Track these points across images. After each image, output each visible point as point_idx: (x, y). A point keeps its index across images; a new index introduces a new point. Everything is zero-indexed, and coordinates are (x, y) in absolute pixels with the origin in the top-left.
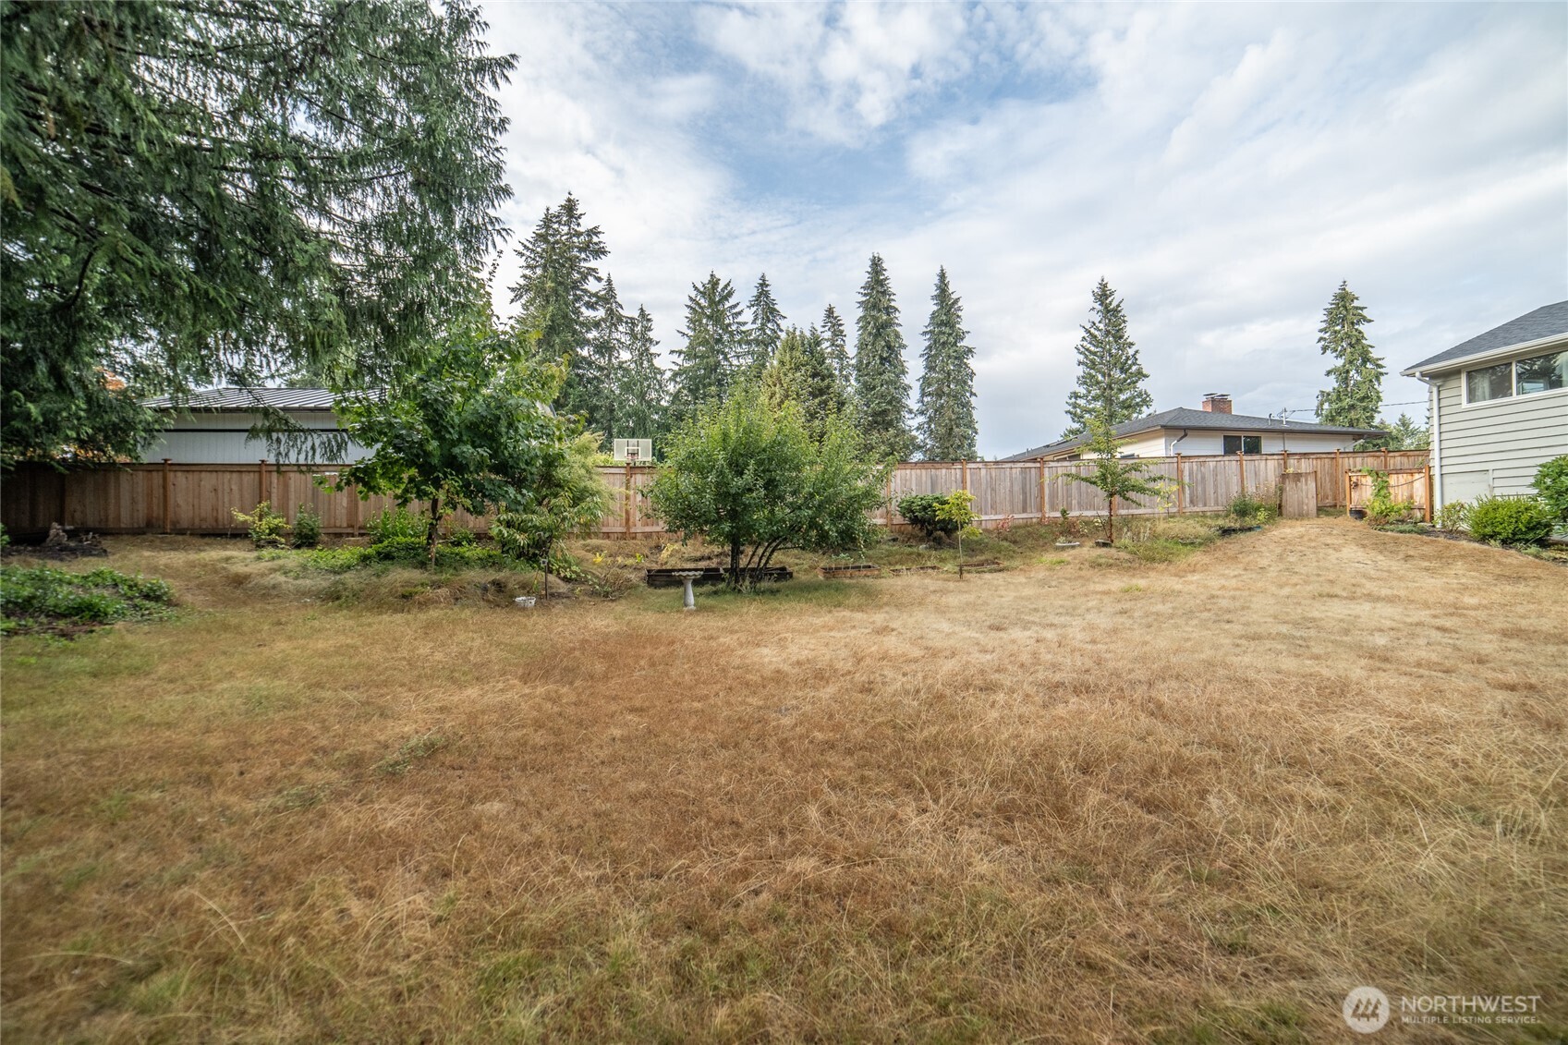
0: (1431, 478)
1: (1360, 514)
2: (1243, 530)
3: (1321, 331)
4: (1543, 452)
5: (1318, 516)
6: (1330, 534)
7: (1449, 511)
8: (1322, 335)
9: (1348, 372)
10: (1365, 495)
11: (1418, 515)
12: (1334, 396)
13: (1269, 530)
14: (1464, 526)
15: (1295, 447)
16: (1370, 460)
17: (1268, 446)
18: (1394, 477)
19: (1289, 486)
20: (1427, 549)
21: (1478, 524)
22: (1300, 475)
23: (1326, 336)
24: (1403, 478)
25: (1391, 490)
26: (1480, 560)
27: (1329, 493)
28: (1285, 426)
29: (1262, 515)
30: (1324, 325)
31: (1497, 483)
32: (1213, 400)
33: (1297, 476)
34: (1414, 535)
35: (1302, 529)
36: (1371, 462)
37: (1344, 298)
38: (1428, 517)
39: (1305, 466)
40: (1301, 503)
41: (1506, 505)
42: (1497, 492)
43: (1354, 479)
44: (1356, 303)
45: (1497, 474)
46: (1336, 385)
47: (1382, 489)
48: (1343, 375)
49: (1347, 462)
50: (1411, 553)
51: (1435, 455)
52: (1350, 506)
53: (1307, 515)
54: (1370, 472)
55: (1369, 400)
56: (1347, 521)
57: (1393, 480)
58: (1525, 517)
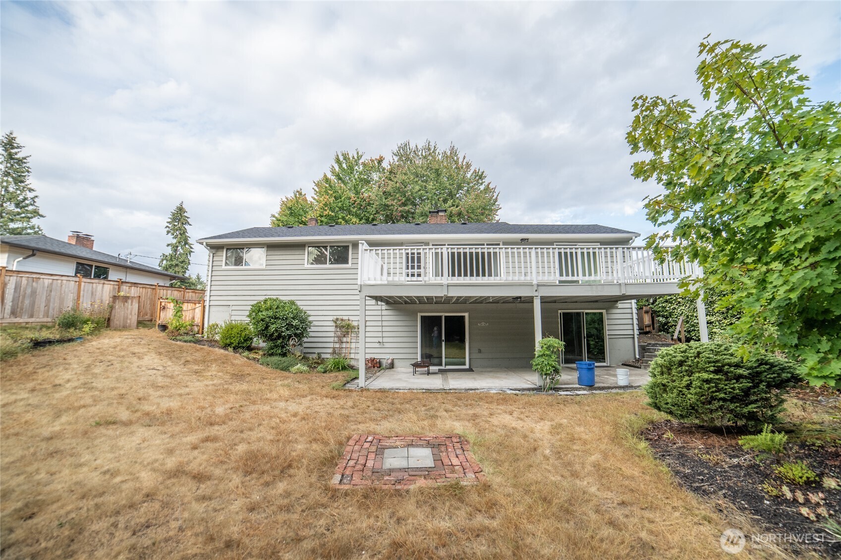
0: (204, 307)
1: (164, 327)
2: (61, 341)
3: (168, 222)
4: (253, 298)
5: (137, 327)
6: (139, 344)
7: (211, 328)
8: (168, 225)
9: (177, 247)
10: (168, 316)
11: (196, 329)
12: (169, 258)
13: (89, 341)
14: (217, 337)
15: (132, 278)
16: (176, 293)
17: (113, 275)
18: (186, 304)
19: (118, 305)
20: (198, 355)
21: (225, 337)
22: (128, 297)
23: (170, 226)
24: (190, 306)
25: (184, 313)
26: (224, 361)
27: (149, 312)
28: (128, 264)
29: (87, 328)
30: (170, 220)
31: (234, 313)
32: (78, 237)
33: (126, 299)
34: (192, 344)
35: (118, 340)
36: (176, 294)
37: (181, 210)
38: (201, 331)
39: (134, 292)
40: (126, 318)
41: (236, 326)
42: (233, 318)
43: (163, 304)
44: (185, 214)
45: (234, 308)
46: (171, 252)
47: (179, 311)
48: (175, 248)
49: (162, 293)
50: (189, 359)
51: (208, 293)
52: (159, 322)
53: (130, 326)
54: (173, 300)
55: (184, 263)
56: (155, 333)
57: (185, 306)
58: (243, 334)
